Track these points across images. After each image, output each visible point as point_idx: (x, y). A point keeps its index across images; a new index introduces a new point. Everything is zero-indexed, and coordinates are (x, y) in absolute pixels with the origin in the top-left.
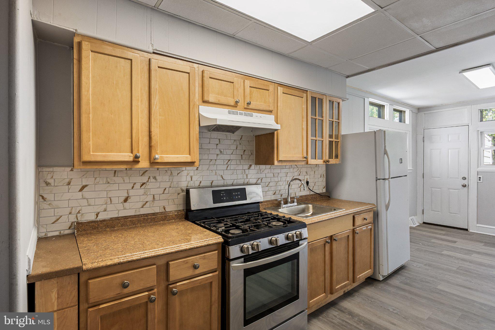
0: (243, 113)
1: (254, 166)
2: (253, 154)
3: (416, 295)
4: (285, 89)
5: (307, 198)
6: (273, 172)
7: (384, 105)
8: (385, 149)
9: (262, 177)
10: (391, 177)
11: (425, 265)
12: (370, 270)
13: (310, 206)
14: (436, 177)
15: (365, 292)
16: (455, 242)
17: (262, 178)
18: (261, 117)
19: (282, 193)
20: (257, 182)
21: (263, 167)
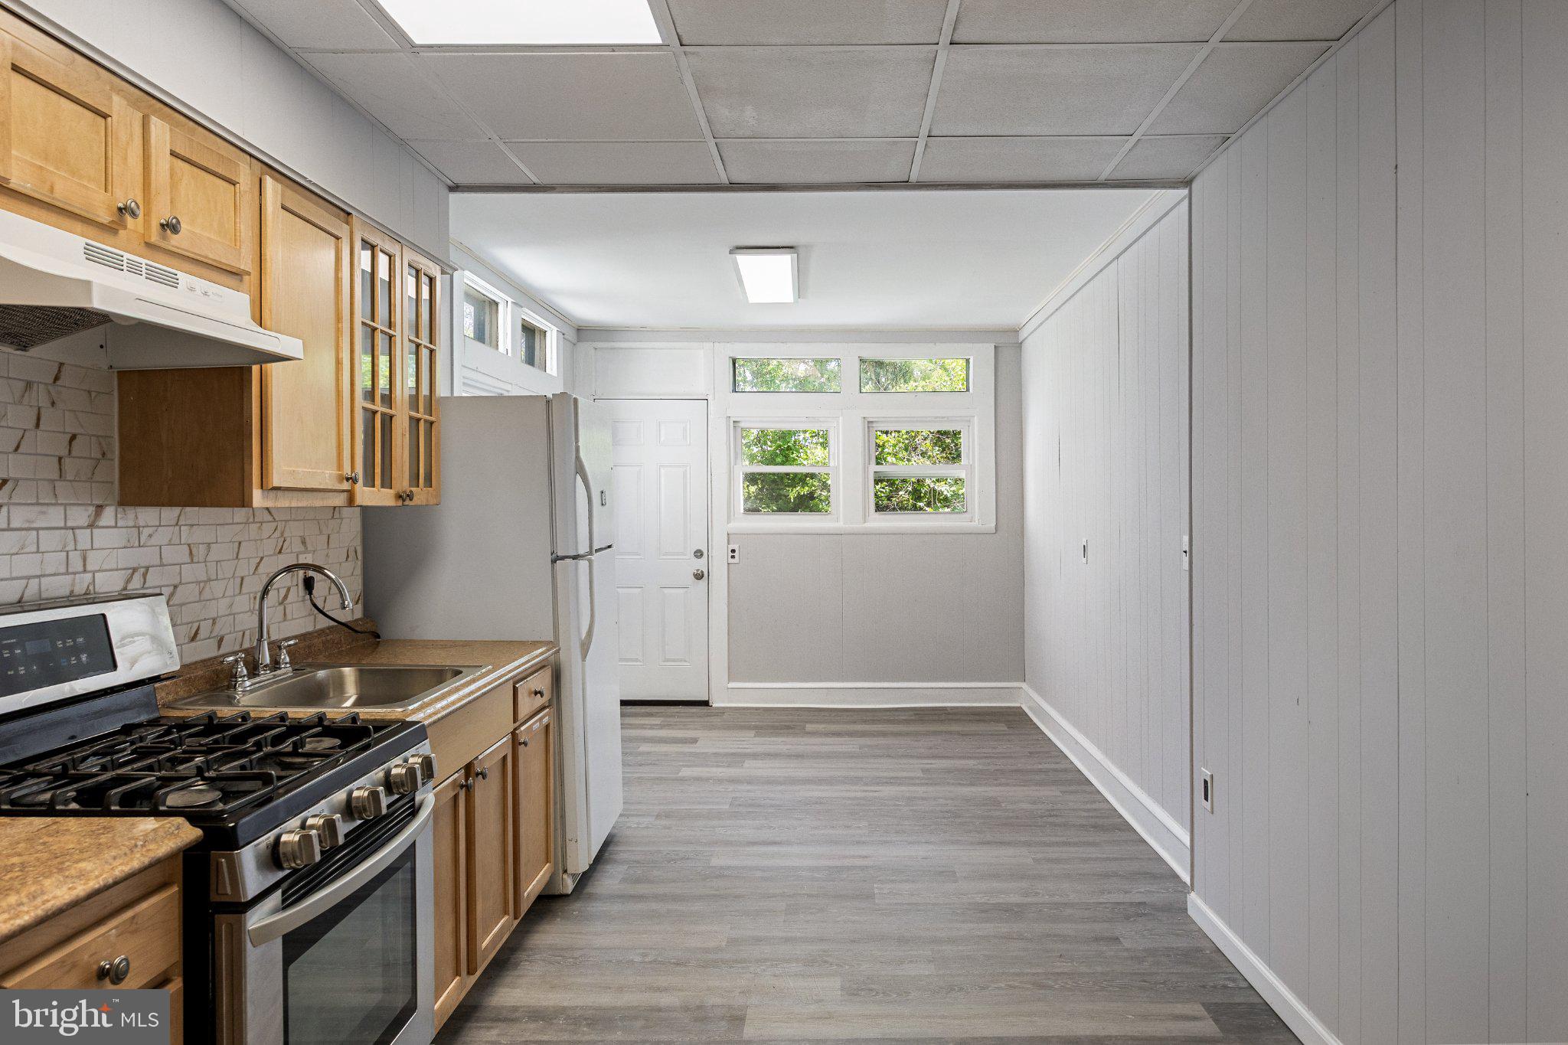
0: (144, 266)
1: (113, 514)
2: (109, 456)
3: (676, 898)
4: (289, 193)
5: (309, 647)
6: (189, 542)
7: (497, 300)
8: (578, 458)
9: (147, 564)
10: (596, 547)
11: (658, 816)
12: (548, 865)
13: (349, 673)
14: (629, 554)
15: (544, 942)
16: (694, 741)
17: (147, 568)
18: (205, 294)
19: (222, 633)
20: (125, 589)
21: (147, 515)
